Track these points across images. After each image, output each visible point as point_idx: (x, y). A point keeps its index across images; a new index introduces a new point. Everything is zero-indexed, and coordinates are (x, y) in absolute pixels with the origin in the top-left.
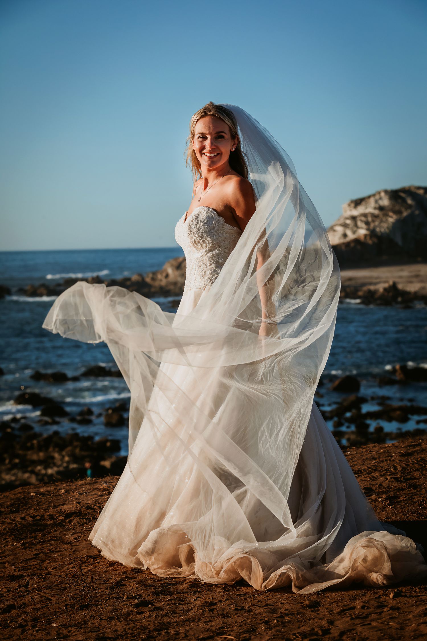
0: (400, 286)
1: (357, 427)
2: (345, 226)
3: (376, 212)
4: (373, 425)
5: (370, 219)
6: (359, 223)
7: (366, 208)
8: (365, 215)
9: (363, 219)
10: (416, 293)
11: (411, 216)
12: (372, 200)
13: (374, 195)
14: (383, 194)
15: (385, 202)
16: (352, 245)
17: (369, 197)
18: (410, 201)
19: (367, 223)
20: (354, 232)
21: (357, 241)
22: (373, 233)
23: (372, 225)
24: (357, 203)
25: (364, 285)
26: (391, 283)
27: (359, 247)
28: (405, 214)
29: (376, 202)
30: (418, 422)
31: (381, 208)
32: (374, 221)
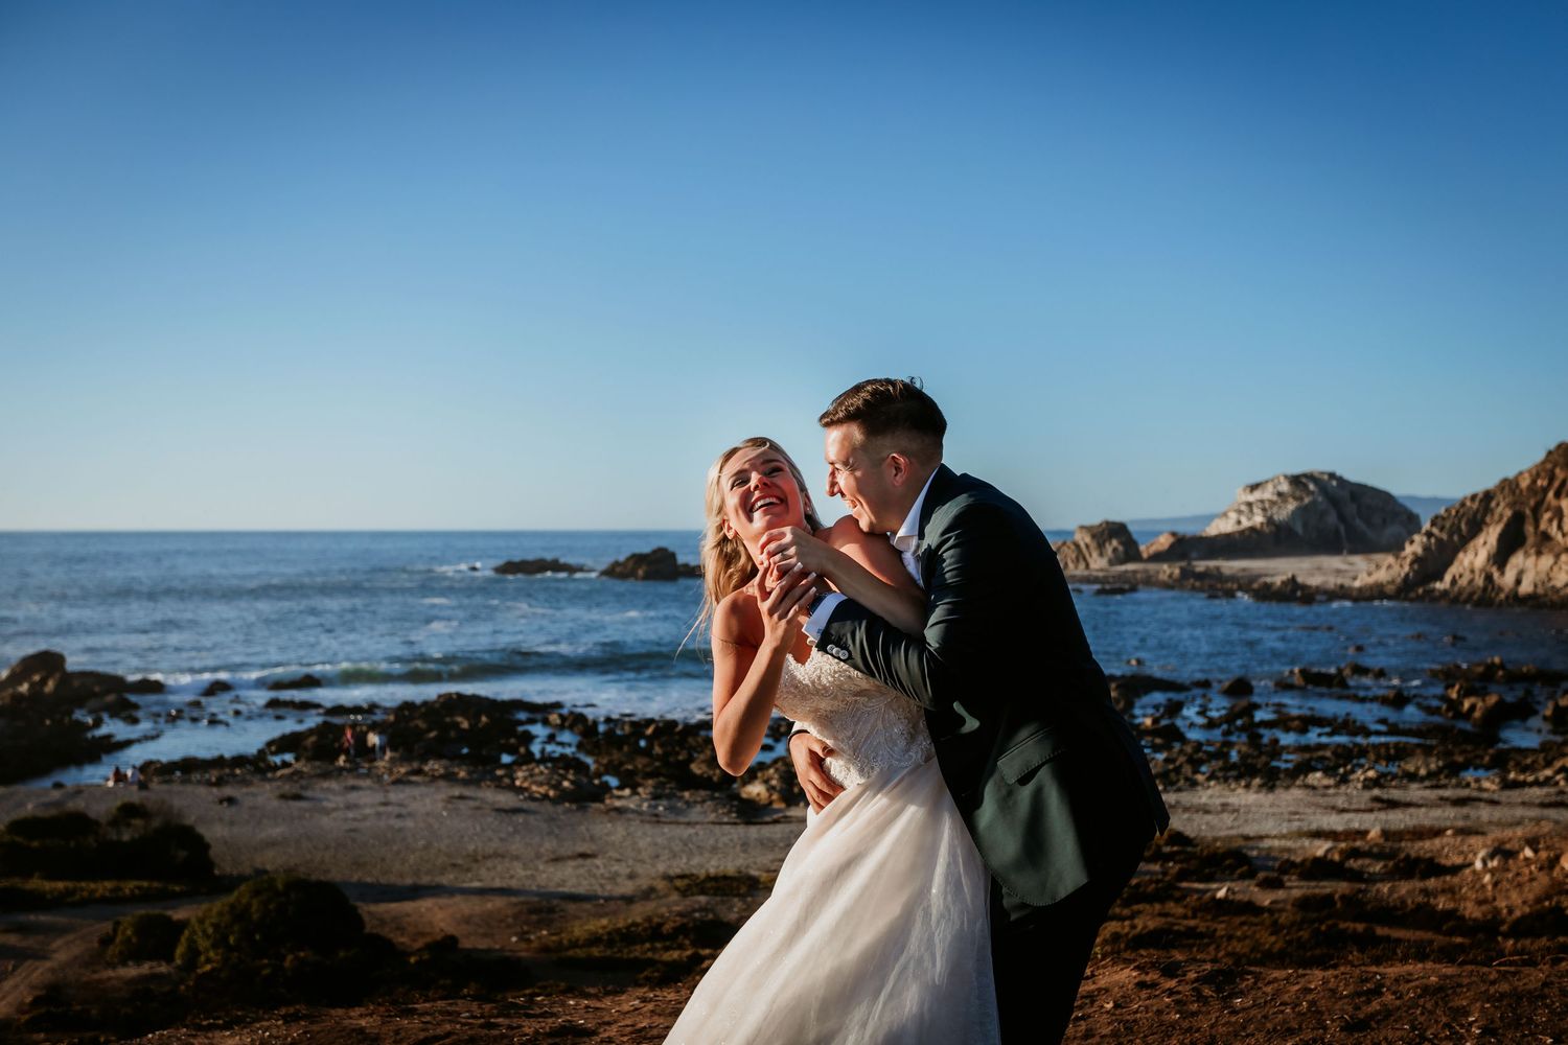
0: (1300, 580)
1: (1249, 737)
2: (1240, 512)
3: (1275, 498)
4: (1267, 735)
5: (1267, 505)
6: (1255, 510)
7: (1263, 493)
8: (1262, 501)
9: (1260, 505)
10: (1317, 587)
11: (1314, 503)
12: (1270, 487)
13: (1272, 480)
14: (1282, 479)
15: (1285, 487)
16: (1247, 533)
17: (1267, 482)
18: (1312, 487)
19: (1264, 510)
20: (1249, 519)
21: (1252, 529)
22: (1270, 521)
23: (1269, 513)
24: (1254, 487)
25: (1260, 576)
26: (1290, 576)
27: (1254, 535)
28: (1307, 500)
29: (1275, 487)
30: (1320, 735)
31: (1280, 494)
32: (1271, 508)
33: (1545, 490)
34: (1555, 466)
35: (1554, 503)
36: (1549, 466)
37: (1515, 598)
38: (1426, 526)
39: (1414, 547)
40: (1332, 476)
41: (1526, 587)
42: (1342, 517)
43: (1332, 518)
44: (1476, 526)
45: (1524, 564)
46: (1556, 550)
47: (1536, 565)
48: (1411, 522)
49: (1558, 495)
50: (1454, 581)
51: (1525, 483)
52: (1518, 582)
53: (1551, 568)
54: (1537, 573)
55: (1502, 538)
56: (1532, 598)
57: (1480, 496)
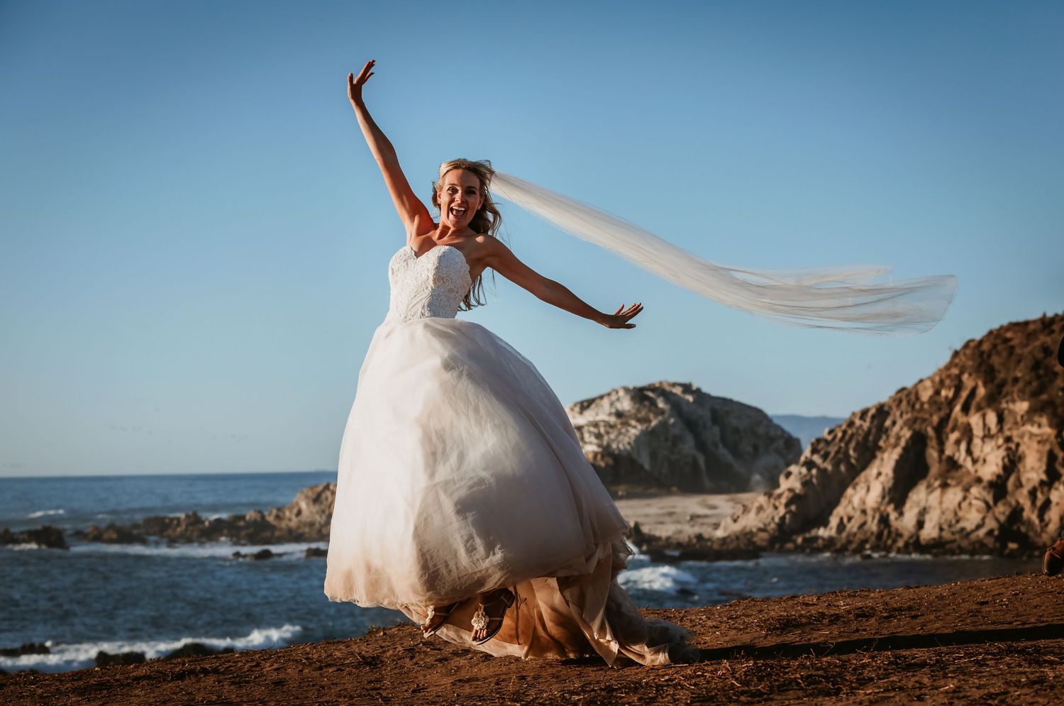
0: (645, 529)
3: (613, 420)
5: (602, 430)
6: (586, 436)
7: (597, 414)
8: (596, 425)
9: (592, 429)
10: (668, 539)
11: (664, 425)
12: (606, 402)
13: (609, 394)
14: (621, 393)
15: (626, 405)
17: (601, 397)
18: (661, 404)
19: (599, 436)
22: (606, 451)
23: (605, 440)
24: (585, 406)
28: (654, 423)
29: (612, 404)
31: (619, 414)
32: (608, 433)
33: (951, 403)
34: (962, 373)
35: (962, 419)
36: (955, 371)
37: (915, 544)
38: (807, 452)
39: (791, 482)
40: (687, 388)
41: (929, 532)
42: (701, 445)
43: (688, 446)
44: (868, 452)
45: (927, 500)
46: (966, 480)
47: (941, 503)
48: (790, 447)
49: (966, 409)
50: (841, 527)
51: (926, 395)
52: (920, 524)
53: (959, 505)
54: (943, 513)
55: (899, 467)
56: (937, 546)
57: (873, 411)
